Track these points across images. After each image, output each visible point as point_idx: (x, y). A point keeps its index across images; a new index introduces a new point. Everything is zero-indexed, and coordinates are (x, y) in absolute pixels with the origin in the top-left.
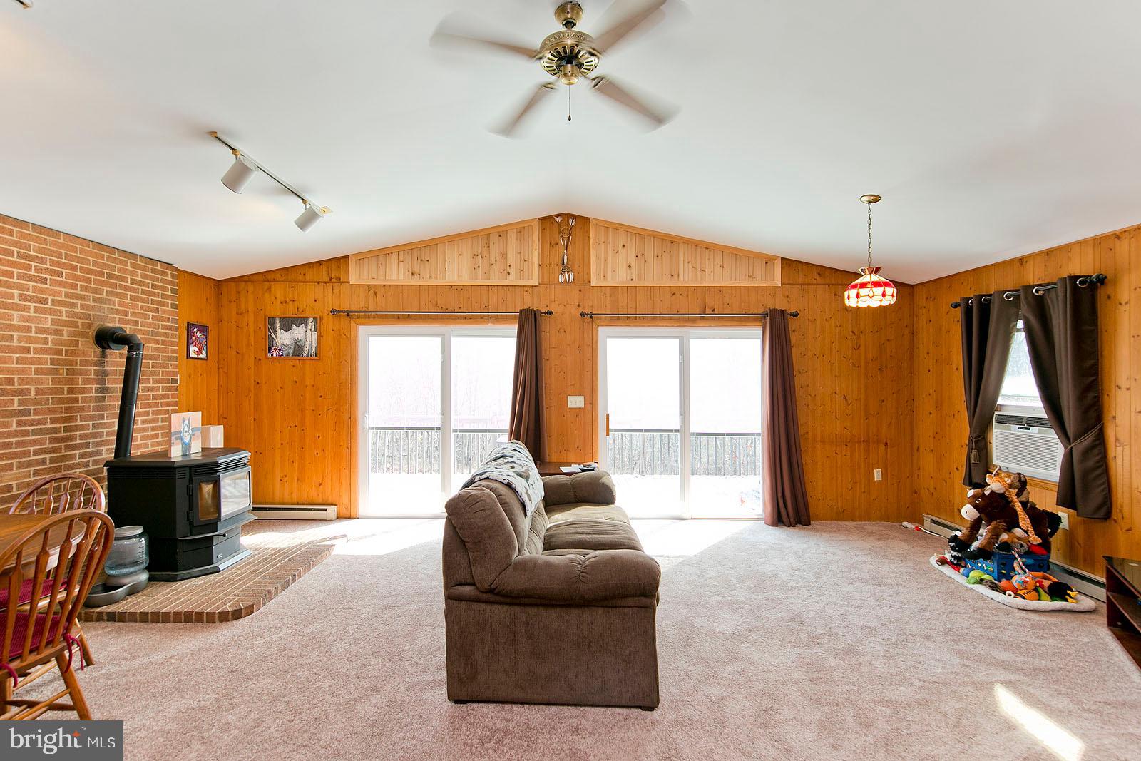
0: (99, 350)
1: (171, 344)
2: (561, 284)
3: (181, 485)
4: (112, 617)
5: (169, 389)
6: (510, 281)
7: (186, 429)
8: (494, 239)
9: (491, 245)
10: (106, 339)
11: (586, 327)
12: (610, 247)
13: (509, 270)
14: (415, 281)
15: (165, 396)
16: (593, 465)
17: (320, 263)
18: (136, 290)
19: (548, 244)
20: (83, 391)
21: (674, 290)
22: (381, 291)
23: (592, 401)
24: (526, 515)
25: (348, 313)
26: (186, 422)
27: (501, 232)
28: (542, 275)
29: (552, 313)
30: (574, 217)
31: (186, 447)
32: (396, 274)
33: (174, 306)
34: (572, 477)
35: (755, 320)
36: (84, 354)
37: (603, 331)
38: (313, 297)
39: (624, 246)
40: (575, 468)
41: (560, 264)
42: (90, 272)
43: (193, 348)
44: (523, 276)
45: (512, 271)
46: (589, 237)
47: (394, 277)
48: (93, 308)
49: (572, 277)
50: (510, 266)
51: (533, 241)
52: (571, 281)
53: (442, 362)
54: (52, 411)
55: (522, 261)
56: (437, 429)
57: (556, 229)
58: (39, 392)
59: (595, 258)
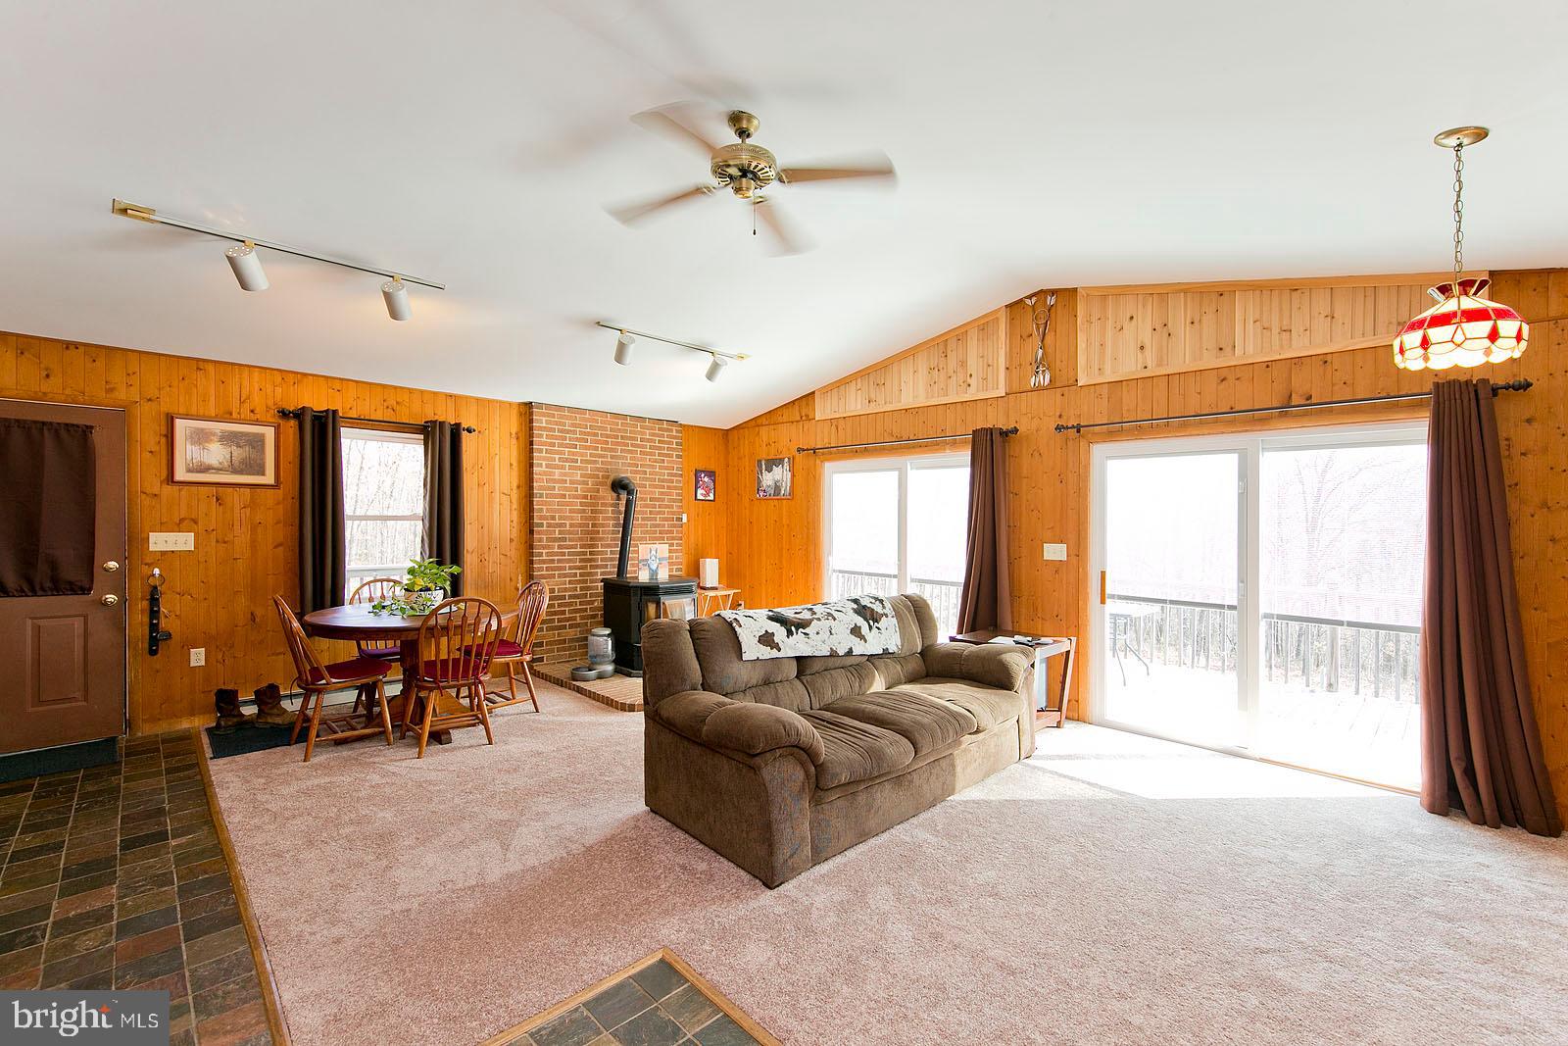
0: (615, 495)
1: (675, 488)
2: (1034, 390)
3: (634, 600)
5: (675, 526)
6: (971, 394)
7: (653, 558)
8: (952, 345)
9: (949, 352)
10: (619, 486)
11: (1070, 443)
12: (1110, 323)
13: (969, 380)
14: (873, 409)
15: (672, 532)
17: (793, 402)
18: (645, 447)
19: (1017, 337)
20: (603, 525)
21: (1224, 373)
22: (841, 425)
23: (1080, 550)
25: (815, 451)
26: (653, 552)
27: (959, 334)
28: (1009, 380)
29: (1018, 430)
30: (1053, 292)
31: (653, 574)
32: (855, 403)
33: (678, 456)
34: (975, 646)
36: (603, 498)
37: (1098, 450)
38: (789, 438)
39: (1132, 318)
41: (1033, 362)
42: (607, 436)
43: (700, 491)
44: (987, 386)
45: (973, 381)
46: (1076, 315)
47: (853, 408)
48: (610, 463)
49: (1047, 377)
50: (971, 375)
51: (998, 338)
52: (1046, 384)
53: (899, 501)
54: (581, 539)
55: (985, 366)
56: (895, 576)
57: (1029, 315)
58: (571, 525)
59: (1084, 345)
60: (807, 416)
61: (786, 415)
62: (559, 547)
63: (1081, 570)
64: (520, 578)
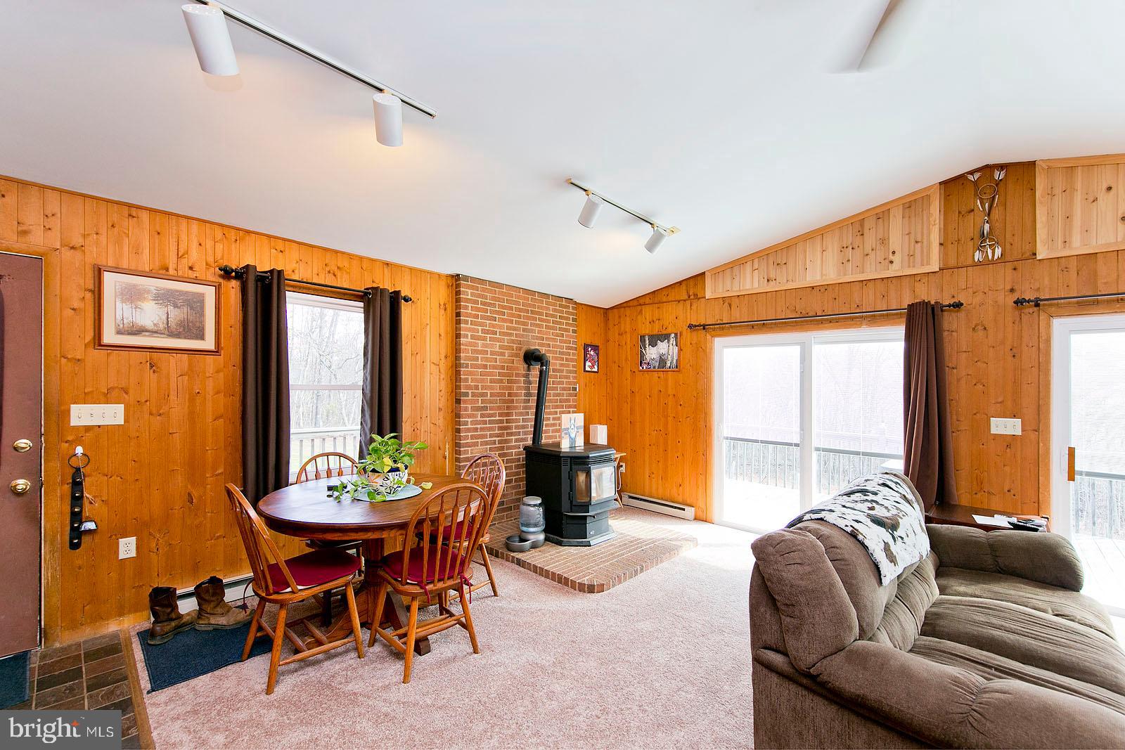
0: (526, 366)
1: (572, 360)
2: (979, 264)
3: (565, 470)
4: (519, 563)
5: (570, 395)
6: (894, 271)
7: (572, 427)
8: (870, 224)
9: (866, 231)
10: (532, 357)
11: (1027, 319)
12: (1079, 193)
13: (891, 257)
14: (771, 287)
15: (568, 401)
16: (1038, 520)
17: (680, 283)
18: (548, 321)
20: (516, 395)
22: (735, 302)
23: (1037, 426)
24: (880, 582)
25: (704, 327)
26: (573, 421)
27: (881, 214)
29: (962, 304)
30: (1001, 167)
31: (573, 441)
32: (750, 282)
33: (574, 331)
34: (990, 533)
36: (517, 369)
38: (676, 316)
39: (1110, 189)
40: (1000, 521)
41: (977, 235)
42: (520, 310)
43: (588, 364)
44: (914, 262)
45: (896, 258)
47: (748, 286)
48: (523, 335)
49: (998, 252)
50: (894, 253)
51: (929, 215)
52: (996, 257)
53: (802, 373)
54: (499, 408)
55: (913, 242)
56: (797, 445)
57: (970, 190)
58: (492, 395)
59: (1044, 219)
60: (696, 295)
61: (673, 295)
62: (482, 416)
63: (1041, 444)
64: (447, 446)
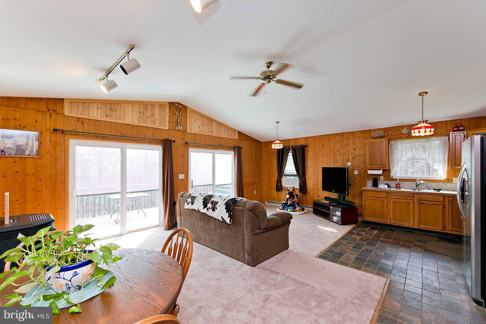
2: (177, 130)
8: (149, 106)
9: (148, 109)
12: (193, 118)
14: (108, 119)
17: (41, 99)
19: (172, 114)
21: (212, 137)
22: (86, 122)
23: (187, 176)
25: (63, 132)
27: (153, 105)
28: (169, 126)
29: (175, 141)
30: (181, 105)
35: (232, 149)
37: (190, 150)
38: (35, 120)
41: (176, 122)
44: (162, 125)
45: (157, 122)
46: (187, 114)
47: (95, 115)
49: (181, 128)
50: (156, 120)
51: (166, 111)
55: (161, 118)
57: (175, 108)
59: (188, 122)
60: (55, 111)
63: (187, 181)
